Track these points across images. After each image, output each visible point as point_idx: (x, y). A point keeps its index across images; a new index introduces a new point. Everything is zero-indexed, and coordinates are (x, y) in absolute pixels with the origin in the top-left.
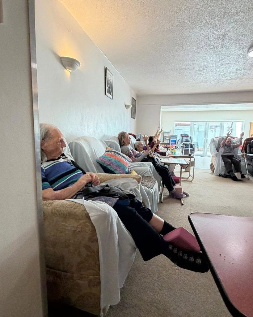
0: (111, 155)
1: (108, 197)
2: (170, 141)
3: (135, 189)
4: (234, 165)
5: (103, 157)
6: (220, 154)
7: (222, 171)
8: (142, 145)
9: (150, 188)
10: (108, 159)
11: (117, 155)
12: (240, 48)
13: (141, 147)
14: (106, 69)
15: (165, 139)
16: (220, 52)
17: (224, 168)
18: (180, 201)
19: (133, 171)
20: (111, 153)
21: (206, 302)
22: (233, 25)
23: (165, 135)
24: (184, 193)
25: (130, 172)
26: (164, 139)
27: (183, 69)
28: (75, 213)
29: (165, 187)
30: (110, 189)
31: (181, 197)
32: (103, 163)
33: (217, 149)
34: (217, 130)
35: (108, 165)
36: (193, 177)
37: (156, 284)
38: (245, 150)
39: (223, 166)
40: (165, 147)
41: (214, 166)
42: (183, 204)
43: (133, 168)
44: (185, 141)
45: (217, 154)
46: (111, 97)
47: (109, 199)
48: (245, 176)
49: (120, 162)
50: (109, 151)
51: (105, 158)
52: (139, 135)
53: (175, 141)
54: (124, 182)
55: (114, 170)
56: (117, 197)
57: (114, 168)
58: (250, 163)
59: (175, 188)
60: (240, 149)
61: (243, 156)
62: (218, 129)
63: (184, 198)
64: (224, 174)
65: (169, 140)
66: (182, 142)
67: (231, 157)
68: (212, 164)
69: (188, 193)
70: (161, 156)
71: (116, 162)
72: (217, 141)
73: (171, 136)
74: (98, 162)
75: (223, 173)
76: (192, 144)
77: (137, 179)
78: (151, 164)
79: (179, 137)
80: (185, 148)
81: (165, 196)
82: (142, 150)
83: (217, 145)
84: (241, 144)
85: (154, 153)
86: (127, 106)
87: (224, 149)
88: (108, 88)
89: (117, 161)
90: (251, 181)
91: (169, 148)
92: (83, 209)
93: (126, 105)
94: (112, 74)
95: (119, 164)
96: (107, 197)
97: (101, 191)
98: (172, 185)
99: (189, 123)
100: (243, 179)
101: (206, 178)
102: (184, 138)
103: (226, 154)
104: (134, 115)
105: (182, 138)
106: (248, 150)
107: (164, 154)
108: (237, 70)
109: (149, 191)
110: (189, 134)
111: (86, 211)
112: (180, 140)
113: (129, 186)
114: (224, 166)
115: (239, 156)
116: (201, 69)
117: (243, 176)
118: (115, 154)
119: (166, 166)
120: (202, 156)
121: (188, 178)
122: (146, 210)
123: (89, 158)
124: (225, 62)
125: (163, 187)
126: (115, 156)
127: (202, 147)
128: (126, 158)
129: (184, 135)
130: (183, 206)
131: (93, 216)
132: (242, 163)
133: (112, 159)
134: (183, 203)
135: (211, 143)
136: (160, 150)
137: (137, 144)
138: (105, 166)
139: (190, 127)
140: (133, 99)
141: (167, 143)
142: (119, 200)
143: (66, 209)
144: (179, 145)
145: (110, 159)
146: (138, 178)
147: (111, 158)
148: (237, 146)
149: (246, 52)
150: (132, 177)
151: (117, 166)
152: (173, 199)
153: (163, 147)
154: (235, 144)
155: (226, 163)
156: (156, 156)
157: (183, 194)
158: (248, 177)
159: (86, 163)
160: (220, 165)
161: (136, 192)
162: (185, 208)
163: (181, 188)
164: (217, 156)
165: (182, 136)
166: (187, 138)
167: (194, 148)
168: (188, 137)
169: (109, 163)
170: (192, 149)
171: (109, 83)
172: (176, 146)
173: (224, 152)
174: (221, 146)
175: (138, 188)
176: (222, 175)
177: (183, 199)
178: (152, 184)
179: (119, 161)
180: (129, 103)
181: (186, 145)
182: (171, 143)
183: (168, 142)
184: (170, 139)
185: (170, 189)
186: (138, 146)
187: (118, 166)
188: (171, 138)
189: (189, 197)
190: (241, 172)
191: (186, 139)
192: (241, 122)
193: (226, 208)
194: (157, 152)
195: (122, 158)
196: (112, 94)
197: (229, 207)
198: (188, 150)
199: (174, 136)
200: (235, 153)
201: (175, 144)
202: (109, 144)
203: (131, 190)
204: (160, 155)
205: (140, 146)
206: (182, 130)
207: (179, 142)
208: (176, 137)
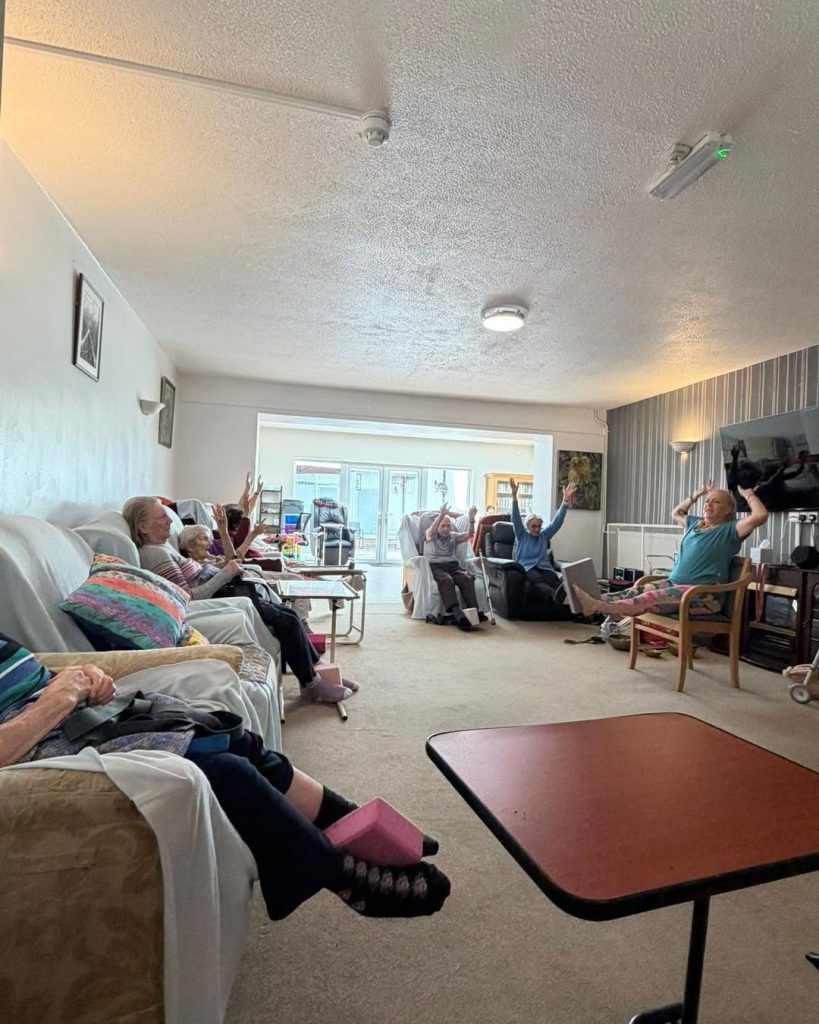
0: (121, 584)
1: (160, 734)
2: (280, 518)
3: (227, 693)
4: (461, 589)
5: (91, 592)
6: (426, 559)
7: (434, 607)
8: (206, 538)
9: (259, 682)
10: (110, 598)
11: (139, 581)
12: (465, 305)
13: (202, 546)
14: (79, 281)
15: (266, 512)
16: (423, 302)
17: (438, 598)
18: (334, 710)
19: (195, 631)
20: (116, 577)
21: (446, 976)
22: (452, 253)
23: (265, 500)
24: (348, 684)
25: (187, 636)
26: (261, 513)
27: (329, 323)
28: (70, 805)
29: (289, 669)
30: (152, 705)
31: (338, 695)
32: (90, 615)
33: (418, 547)
34: (407, 490)
35: (111, 619)
36: (362, 632)
37: (311, 980)
38: (480, 548)
39: (436, 594)
40: (270, 542)
41: (411, 593)
42: (345, 719)
43: (192, 621)
44: (327, 521)
45: (419, 560)
46: (93, 371)
47: (164, 739)
48: (486, 614)
49: (153, 606)
50: (107, 569)
51: (96, 596)
52: (189, 503)
53: (298, 521)
54: (188, 675)
55: (134, 635)
56: (188, 730)
57: (133, 629)
58: (494, 582)
59: (320, 672)
60: (470, 545)
61: (478, 563)
62: (412, 486)
63: (348, 697)
64: (439, 615)
65: (277, 516)
66: (317, 523)
67: (453, 567)
68: (406, 589)
69: (356, 683)
70: (266, 572)
71: (138, 606)
72: (418, 525)
73: (286, 503)
74: (68, 613)
75: (435, 613)
76: (348, 528)
77: (231, 658)
78: (247, 602)
79: (308, 508)
80: (328, 540)
81: (289, 702)
82: (207, 557)
83: (417, 535)
84: (472, 532)
85: (244, 562)
86: (145, 406)
87: (436, 545)
88: (85, 343)
89: (142, 605)
90: (498, 627)
91: (285, 545)
92: (101, 786)
93: (142, 403)
94: (101, 299)
95: (150, 614)
96: (155, 733)
97: (123, 716)
98: (311, 661)
99: (337, 466)
100: (483, 625)
101: (394, 632)
102: (324, 511)
103: (440, 560)
104: (168, 436)
105: (317, 510)
106: (487, 547)
107: (273, 566)
108: (459, 349)
109: (258, 692)
110: (337, 500)
111: (118, 789)
112: (312, 518)
113: (209, 684)
114: (437, 591)
115: (469, 564)
116: (375, 331)
117: (482, 617)
118: (133, 579)
119: (289, 605)
120: (373, 565)
121: (346, 636)
122: (273, 759)
123: (34, 599)
124: (433, 328)
125: (284, 671)
126: (135, 586)
127: (375, 537)
128: (171, 589)
129: (324, 501)
130: (347, 724)
131: (145, 801)
132: (478, 583)
133: (125, 597)
134: (345, 714)
135: (401, 529)
136: (261, 553)
137: (190, 536)
138: (98, 623)
139: (337, 476)
140: (164, 382)
141: (273, 526)
142: (195, 737)
143: (29, 799)
144: (309, 530)
145: (115, 596)
146: (233, 656)
147: (118, 592)
148: (464, 539)
149: (479, 315)
150: (211, 654)
151: (143, 622)
152: (315, 707)
153: (264, 540)
154: (460, 534)
155: (441, 585)
156: (252, 575)
157: (341, 686)
158: (493, 620)
159: (24, 618)
160: (426, 590)
161: (233, 704)
162: (352, 728)
163: (336, 671)
164: (419, 567)
165: (319, 504)
166: (332, 511)
167: (352, 542)
168: (334, 506)
169: (115, 611)
170: (347, 543)
171: (89, 324)
172: (301, 534)
173: (438, 555)
174: (428, 538)
175: (237, 689)
176: (434, 618)
177: (343, 701)
178: (260, 668)
179: (150, 604)
180: (152, 394)
181: (329, 531)
182: (284, 525)
183: (276, 522)
184: (280, 513)
185: (305, 674)
186: (193, 542)
187: (146, 620)
188: (283, 511)
189: (358, 694)
190: (478, 607)
191: (330, 514)
192: (466, 472)
193: (454, 709)
194: (250, 559)
195: (160, 591)
196: (96, 361)
197: (463, 706)
198: (337, 547)
199: (294, 505)
200: (459, 557)
201: (298, 528)
202: (94, 539)
203: (215, 698)
204: (264, 569)
205: (198, 542)
206: (313, 484)
207: (309, 523)
208: (300, 508)
